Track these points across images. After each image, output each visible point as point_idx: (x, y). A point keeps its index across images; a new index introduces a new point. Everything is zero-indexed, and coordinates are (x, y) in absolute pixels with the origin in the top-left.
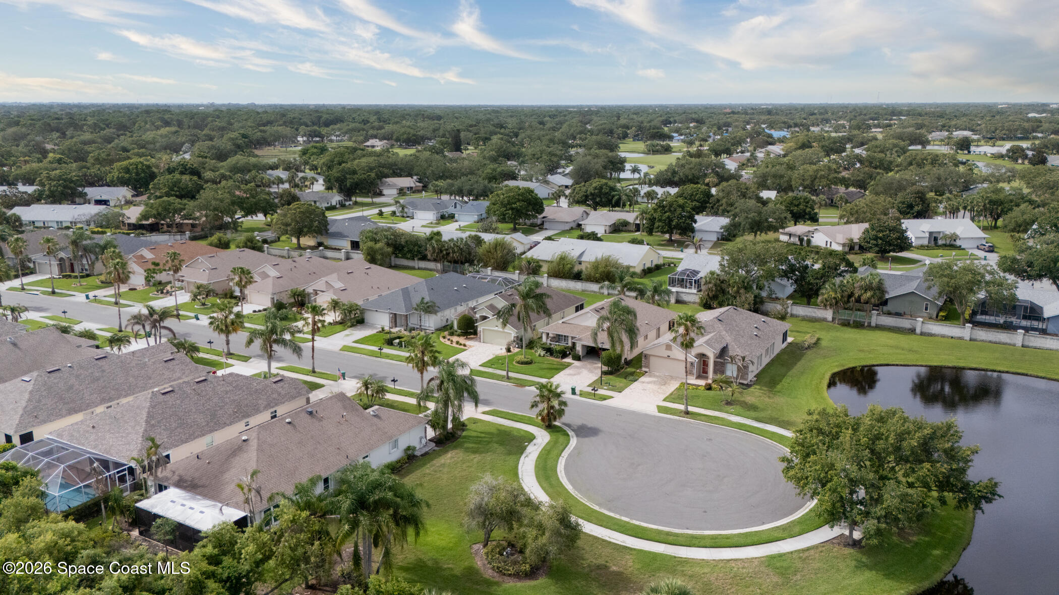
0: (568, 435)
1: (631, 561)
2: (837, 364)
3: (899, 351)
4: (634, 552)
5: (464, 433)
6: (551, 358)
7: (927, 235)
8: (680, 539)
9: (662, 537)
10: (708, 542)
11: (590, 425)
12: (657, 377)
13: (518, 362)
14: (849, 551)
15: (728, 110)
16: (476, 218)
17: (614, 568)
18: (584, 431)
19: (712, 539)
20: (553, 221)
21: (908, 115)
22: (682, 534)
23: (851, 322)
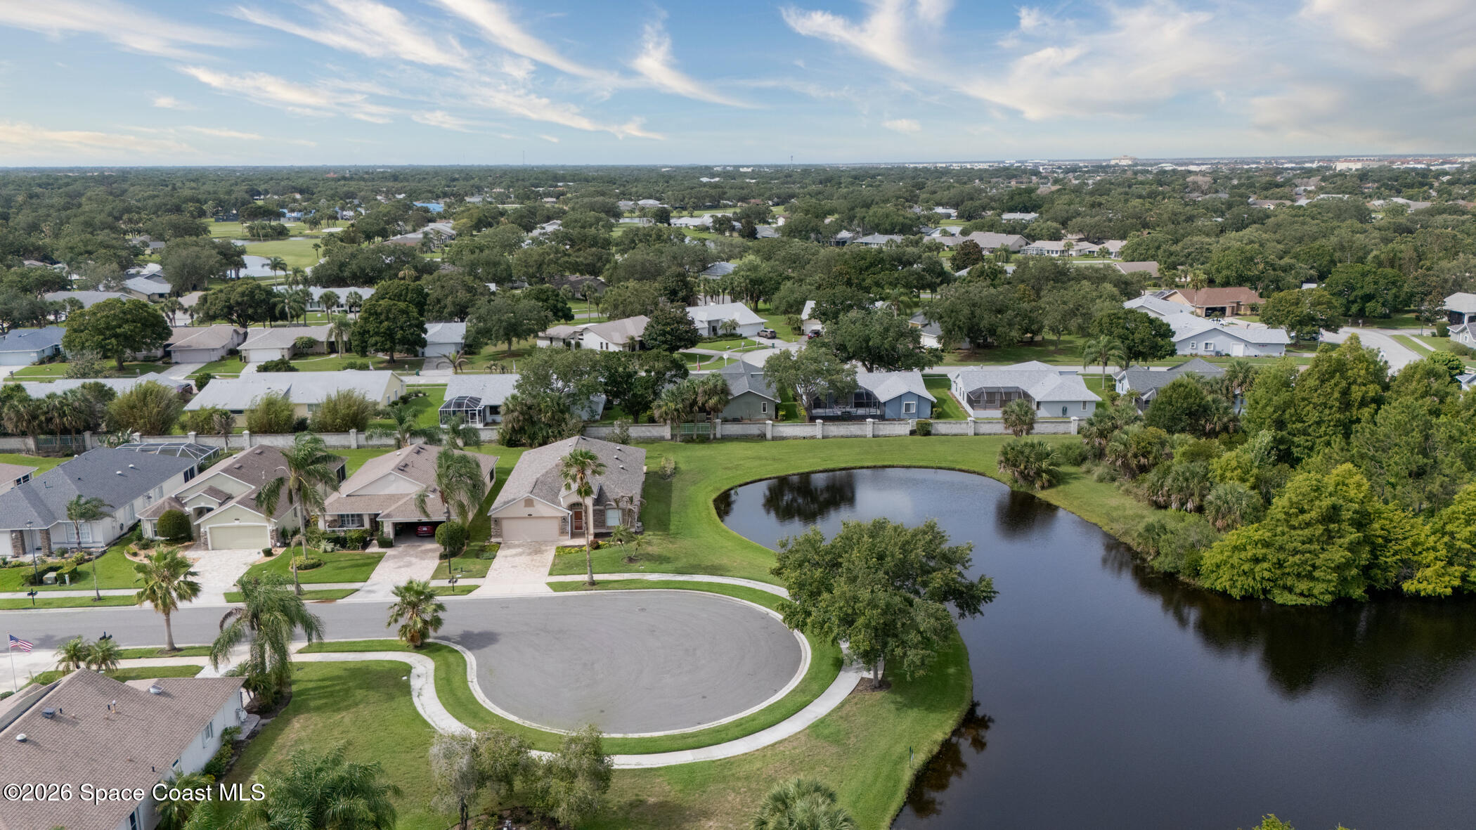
0: (457, 651)
1: (666, 783)
2: (711, 488)
3: (764, 462)
4: (662, 772)
5: (294, 688)
6: (345, 552)
7: (706, 325)
8: (702, 738)
9: (680, 743)
10: (736, 731)
11: (476, 631)
12: (519, 546)
13: (299, 568)
14: (879, 695)
15: (332, 175)
16: (34, 357)
17: (652, 800)
18: (475, 640)
19: (737, 726)
20: (186, 349)
21: (574, 181)
22: (700, 731)
23: (695, 437)
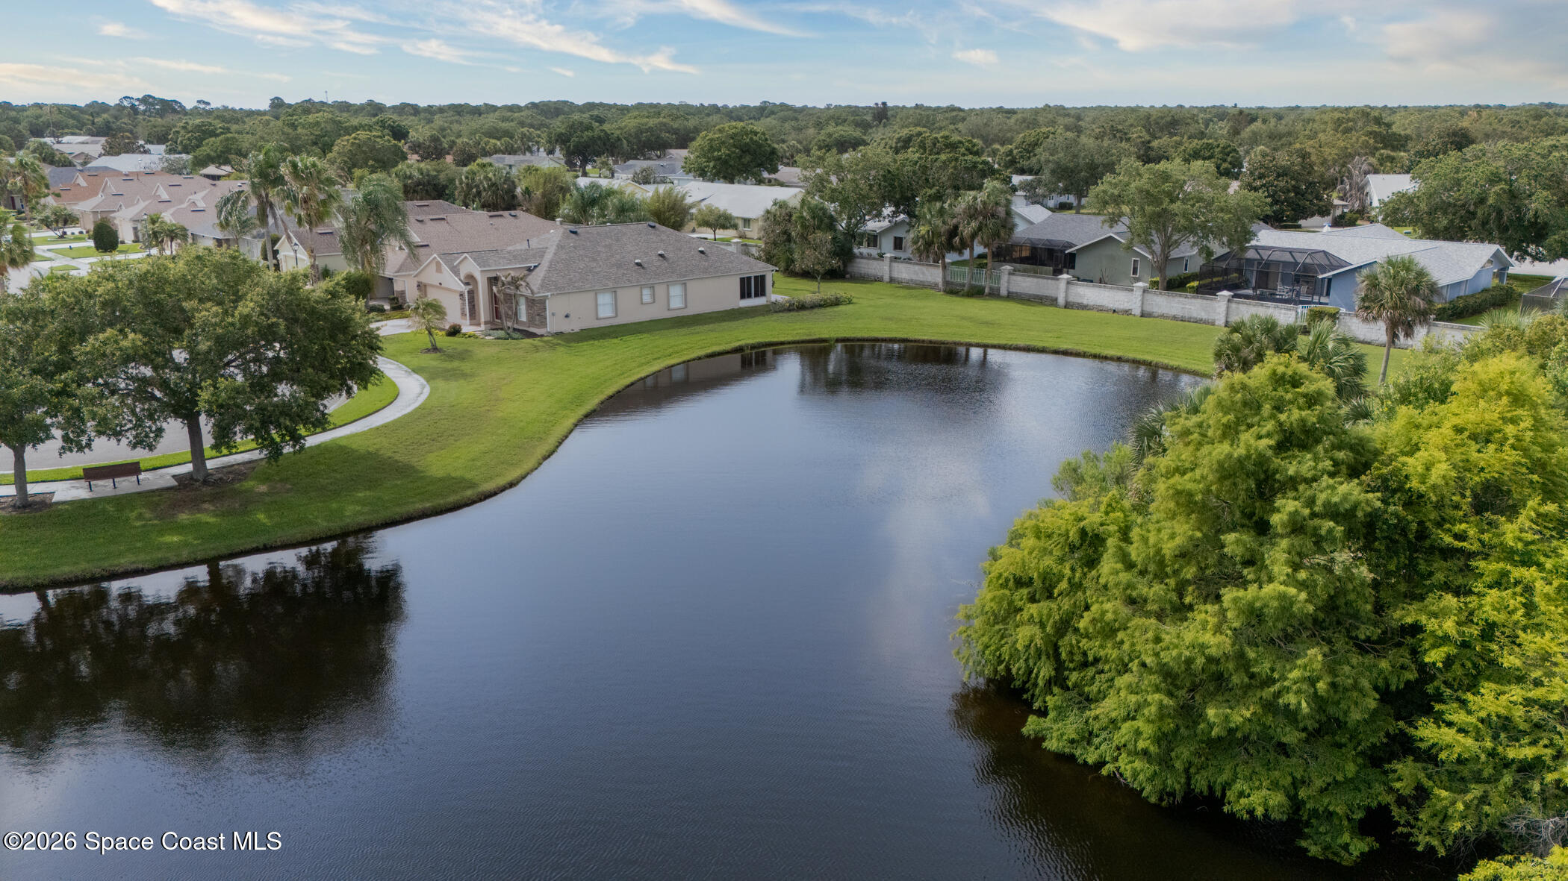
2: (802, 331)
23: (966, 288)
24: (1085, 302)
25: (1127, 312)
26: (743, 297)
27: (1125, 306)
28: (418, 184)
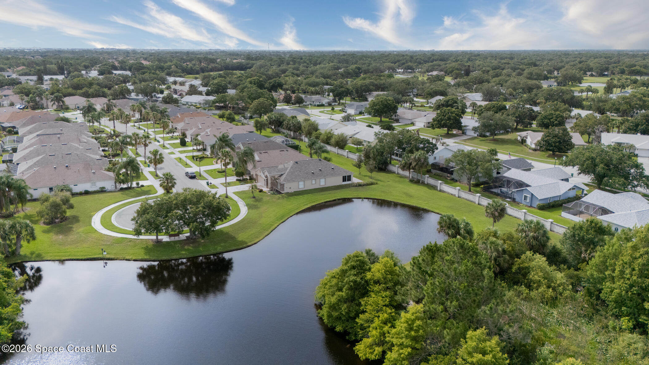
20: (403, 118)
23: (416, 180)
24: (445, 190)
25: (455, 195)
26: (343, 181)
27: (454, 193)
28: (274, 120)
